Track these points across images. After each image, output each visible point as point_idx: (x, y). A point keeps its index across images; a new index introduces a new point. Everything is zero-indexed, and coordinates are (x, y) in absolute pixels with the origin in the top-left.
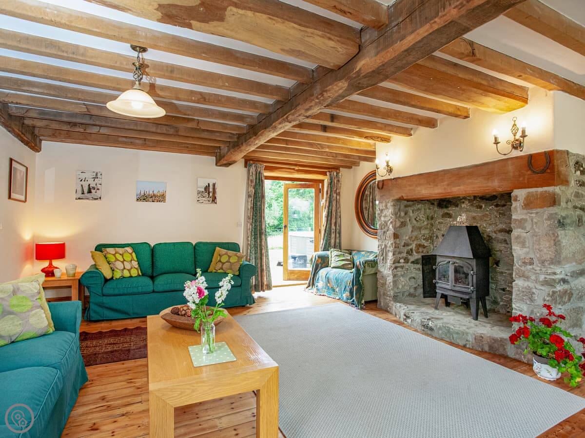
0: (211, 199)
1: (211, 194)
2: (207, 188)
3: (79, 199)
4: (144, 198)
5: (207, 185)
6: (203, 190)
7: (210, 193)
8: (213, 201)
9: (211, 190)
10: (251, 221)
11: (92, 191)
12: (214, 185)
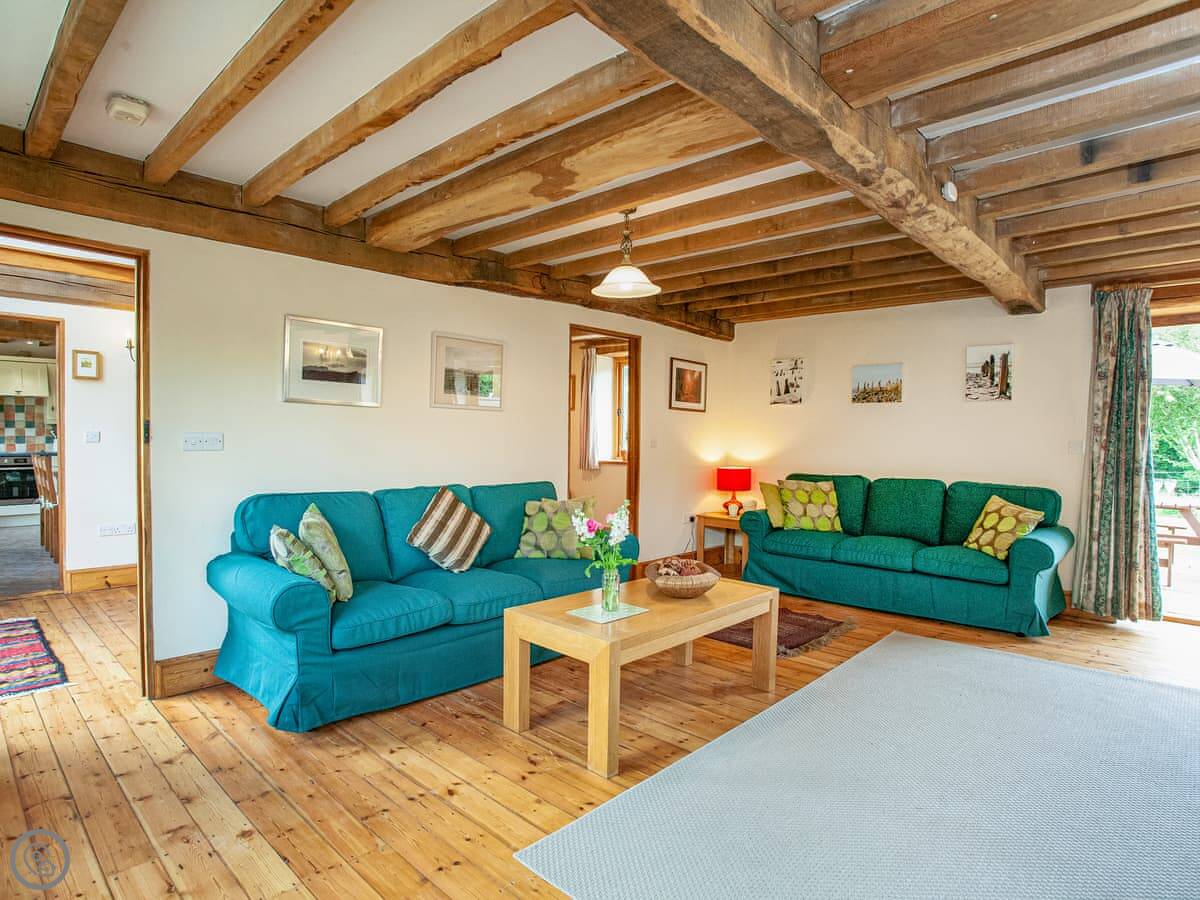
0: (998, 391)
1: (997, 380)
2: (987, 368)
3: (775, 403)
4: (864, 396)
5: (989, 361)
6: (979, 371)
7: (996, 377)
8: (1003, 393)
9: (997, 369)
10: (1104, 437)
11: (791, 389)
12: (1005, 358)
